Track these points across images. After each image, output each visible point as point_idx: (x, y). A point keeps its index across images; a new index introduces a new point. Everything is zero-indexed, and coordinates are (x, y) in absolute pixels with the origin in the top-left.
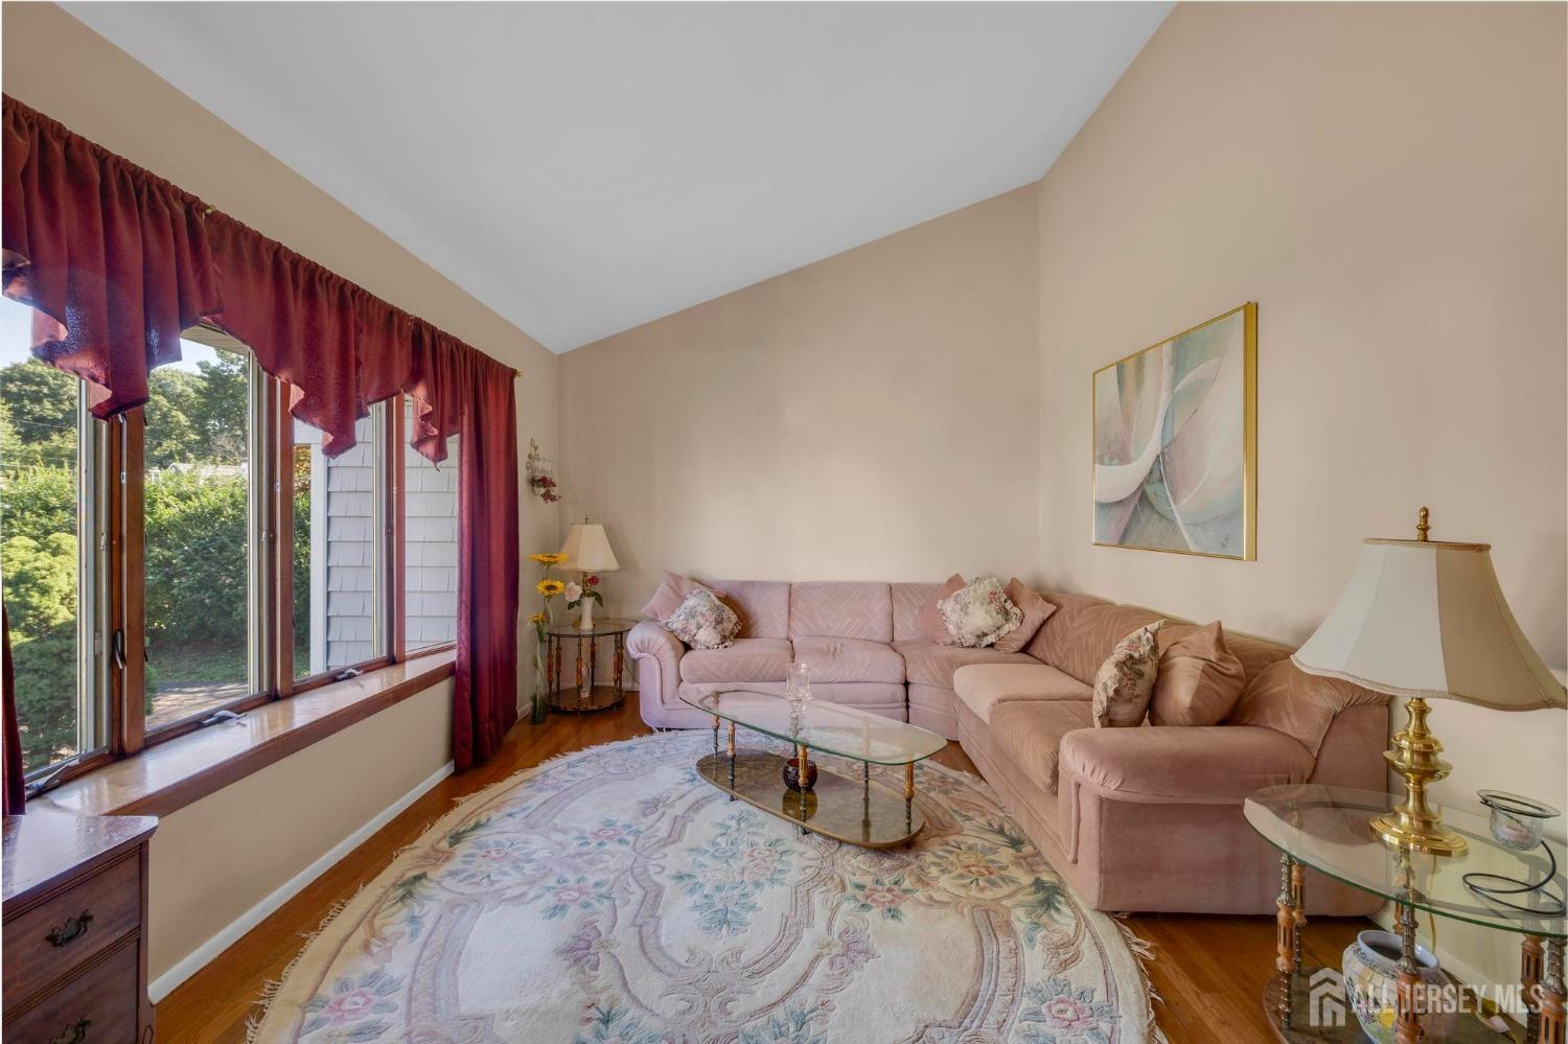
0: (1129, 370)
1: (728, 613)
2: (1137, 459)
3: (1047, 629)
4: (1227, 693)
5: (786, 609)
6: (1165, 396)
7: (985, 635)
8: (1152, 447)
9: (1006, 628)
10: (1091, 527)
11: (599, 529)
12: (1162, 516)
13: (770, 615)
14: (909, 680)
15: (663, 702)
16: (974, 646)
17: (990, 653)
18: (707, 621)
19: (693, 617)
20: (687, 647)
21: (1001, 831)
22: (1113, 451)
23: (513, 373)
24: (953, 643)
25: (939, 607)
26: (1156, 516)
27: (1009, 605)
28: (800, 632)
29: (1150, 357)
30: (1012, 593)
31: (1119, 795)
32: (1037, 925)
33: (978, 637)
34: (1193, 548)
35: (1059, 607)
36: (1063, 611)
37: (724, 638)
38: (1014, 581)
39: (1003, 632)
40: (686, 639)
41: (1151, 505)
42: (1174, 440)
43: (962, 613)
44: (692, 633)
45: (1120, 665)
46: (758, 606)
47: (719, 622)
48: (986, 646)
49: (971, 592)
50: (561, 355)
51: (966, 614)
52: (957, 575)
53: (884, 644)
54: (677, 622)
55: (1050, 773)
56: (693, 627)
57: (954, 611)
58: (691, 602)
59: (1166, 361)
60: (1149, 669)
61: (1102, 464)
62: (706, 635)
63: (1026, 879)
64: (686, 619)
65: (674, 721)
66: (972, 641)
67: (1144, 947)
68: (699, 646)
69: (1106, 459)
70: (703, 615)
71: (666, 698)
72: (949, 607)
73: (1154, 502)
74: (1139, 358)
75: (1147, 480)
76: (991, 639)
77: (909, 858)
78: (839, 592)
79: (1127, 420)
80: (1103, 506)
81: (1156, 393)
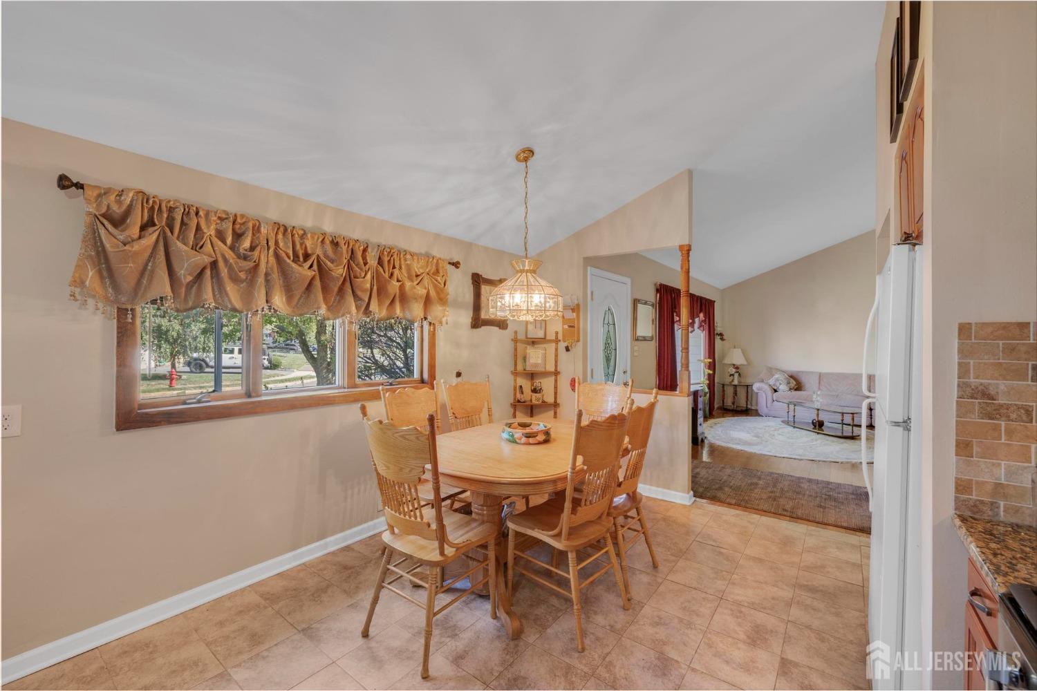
1: (792, 380)
5: (818, 380)
11: (740, 350)
15: (767, 407)
18: (783, 383)
19: (778, 381)
20: (776, 391)
23: (715, 301)
28: (824, 390)
37: (790, 389)
40: (775, 388)
44: (778, 386)
46: (805, 380)
47: (789, 383)
50: (724, 289)
54: (771, 382)
56: (778, 384)
58: (777, 376)
62: (783, 387)
64: (775, 381)
65: (771, 414)
68: (781, 391)
70: (782, 381)
71: (768, 406)
78: (843, 377)
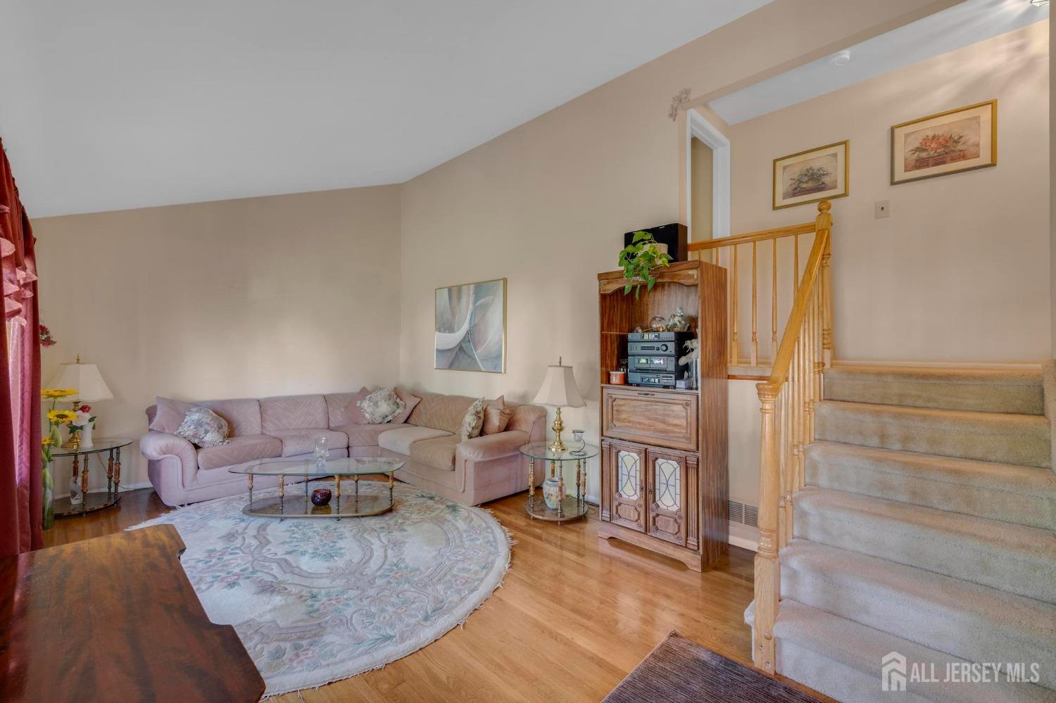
0: (455, 292)
1: (222, 422)
2: (458, 330)
3: (416, 411)
4: (506, 420)
5: (259, 416)
6: (471, 306)
7: (387, 416)
8: (465, 328)
9: (398, 411)
10: (433, 360)
12: (469, 356)
14: (350, 445)
15: (183, 486)
16: (381, 423)
17: (389, 425)
18: (212, 427)
19: (201, 426)
20: (198, 447)
21: (423, 496)
22: (446, 326)
24: (369, 423)
25: (358, 405)
26: (466, 356)
27: (398, 400)
28: (271, 429)
29: (464, 288)
30: (400, 393)
31: (483, 459)
32: (456, 517)
33: (383, 418)
34: (483, 369)
35: (422, 399)
36: (424, 400)
37: (224, 438)
38: (396, 388)
39: (396, 414)
40: (196, 441)
41: (465, 352)
42: (475, 325)
43: (375, 407)
44: (201, 437)
46: (237, 414)
47: (219, 428)
48: (388, 421)
49: (379, 396)
51: (377, 407)
52: (364, 387)
53: (325, 429)
54: (188, 431)
55: (451, 461)
57: (369, 406)
59: (471, 292)
61: (440, 332)
62: (211, 437)
63: (443, 507)
64: (195, 428)
65: (192, 497)
66: (380, 421)
67: (489, 510)
68: (207, 445)
69: (442, 330)
70: (209, 424)
71: (186, 484)
72: (366, 405)
73: (466, 350)
74: (459, 288)
75: (464, 340)
76: (389, 418)
77: (394, 514)
78: (294, 402)
79: (453, 314)
80: (439, 351)
81: (467, 305)
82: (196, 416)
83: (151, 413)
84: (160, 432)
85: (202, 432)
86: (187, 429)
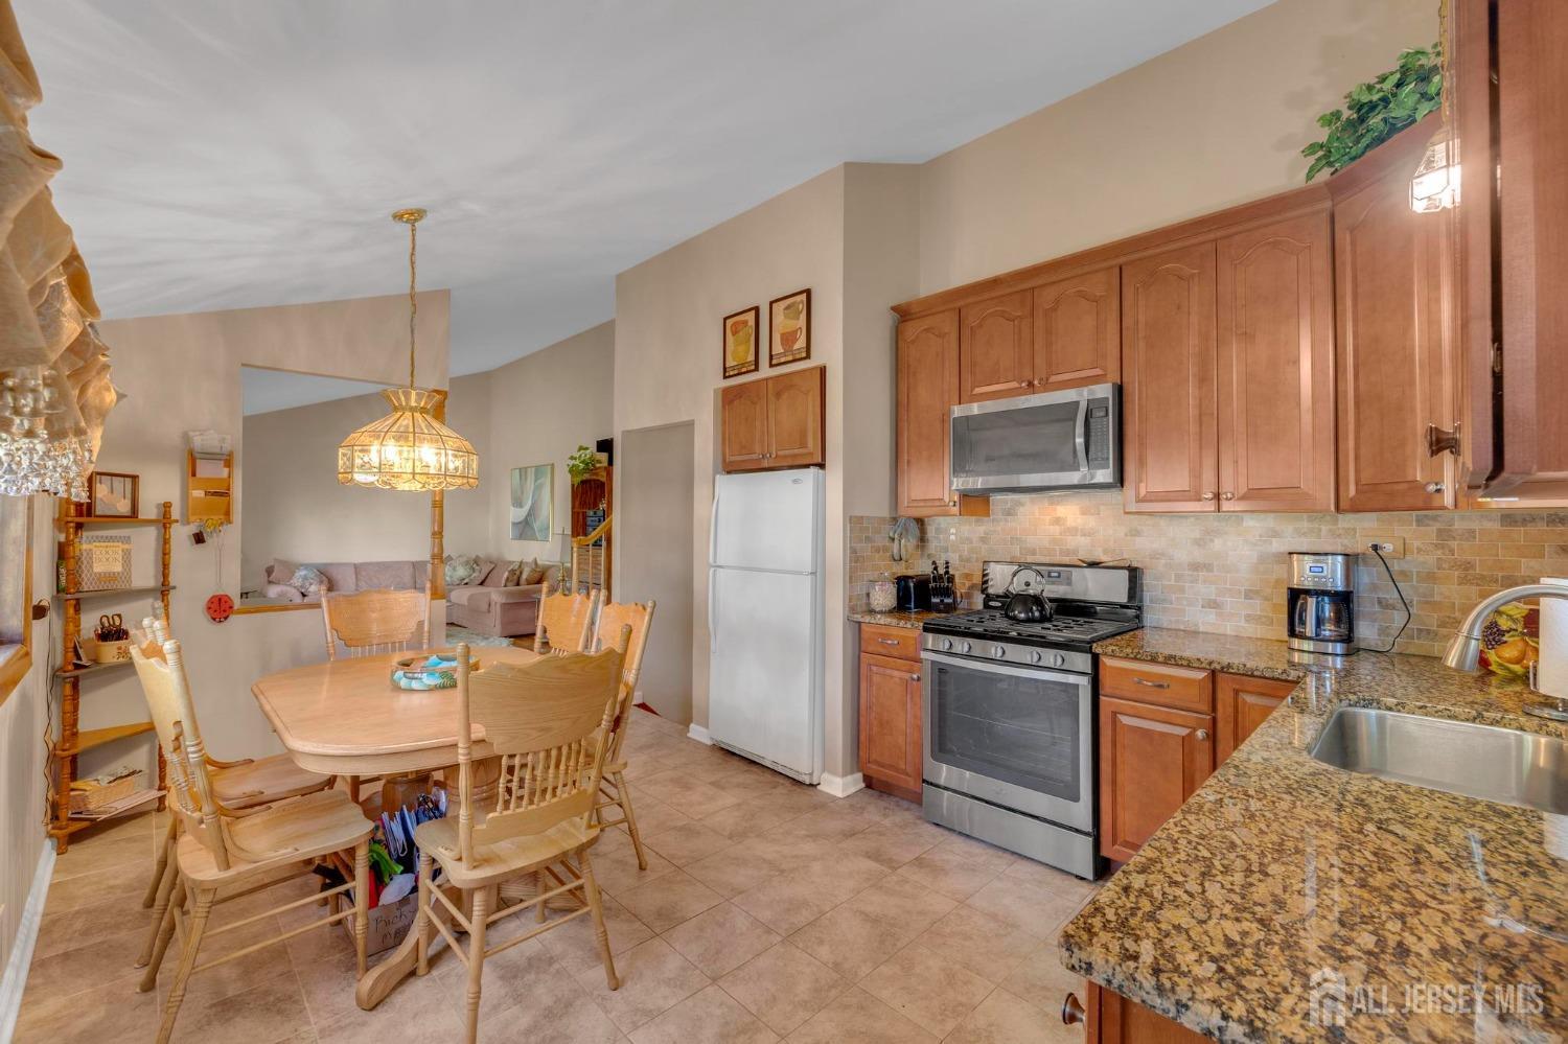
0: (523, 473)
1: (323, 577)
2: (525, 505)
3: (492, 574)
4: (537, 576)
6: (533, 486)
7: (464, 579)
8: (529, 503)
9: (474, 575)
10: (510, 532)
12: (531, 528)
13: (347, 582)
17: (467, 584)
18: (316, 583)
19: (307, 580)
22: (518, 503)
24: (449, 584)
27: (475, 566)
29: (529, 470)
30: (476, 561)
31: (507, 602)
33: (461, 580)
34: (539, 538)
35: (496, 566)
36: (498, 567)
38: (477, 556)
39: (472, 577)
40: (303, 590)
41: (529, 524)
42: (535, 501)
43: (453, 571)
44: (307, 588)
45: (509, 572)
46: (337, 575)
49: (458, 562)
51: (455, 571)
52: (450, 555)
54: (297, 582)
55: (488, 605)
57: (449, 571)
59: (533, 474)
60: (518, 573)
61: (514, 506)
62: (315, 588)
64: (303, 581)
66: (458, 583)
68: (311, 593)
69: (516, 505)
70: (313, 579)
73: (530, 522)
74: (526, 469)
75: (529, 514)
76: (467, 580)
78: (384, 566)
79: (522, 493)
80: (514, 524)
81: (530, 485)
82: (303, 573)
83: (269, 571)
84: (277, 583)
85: (307, 584)
86: (297, 580)
